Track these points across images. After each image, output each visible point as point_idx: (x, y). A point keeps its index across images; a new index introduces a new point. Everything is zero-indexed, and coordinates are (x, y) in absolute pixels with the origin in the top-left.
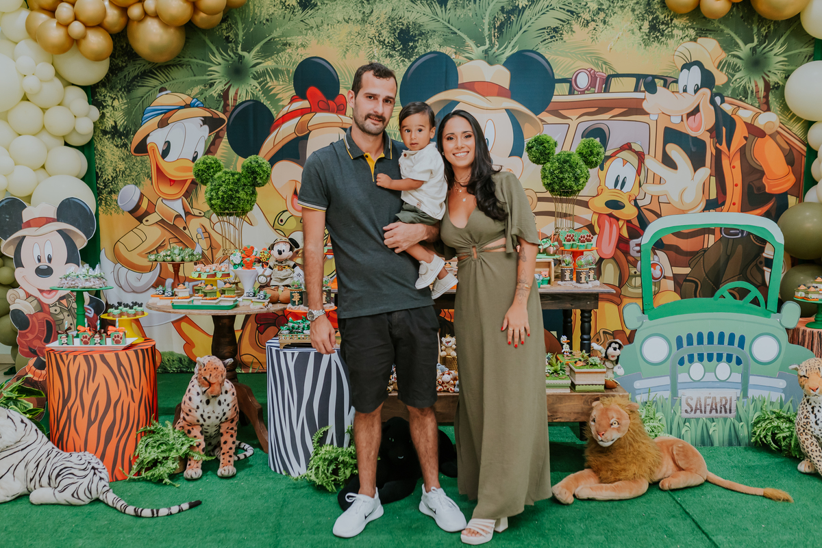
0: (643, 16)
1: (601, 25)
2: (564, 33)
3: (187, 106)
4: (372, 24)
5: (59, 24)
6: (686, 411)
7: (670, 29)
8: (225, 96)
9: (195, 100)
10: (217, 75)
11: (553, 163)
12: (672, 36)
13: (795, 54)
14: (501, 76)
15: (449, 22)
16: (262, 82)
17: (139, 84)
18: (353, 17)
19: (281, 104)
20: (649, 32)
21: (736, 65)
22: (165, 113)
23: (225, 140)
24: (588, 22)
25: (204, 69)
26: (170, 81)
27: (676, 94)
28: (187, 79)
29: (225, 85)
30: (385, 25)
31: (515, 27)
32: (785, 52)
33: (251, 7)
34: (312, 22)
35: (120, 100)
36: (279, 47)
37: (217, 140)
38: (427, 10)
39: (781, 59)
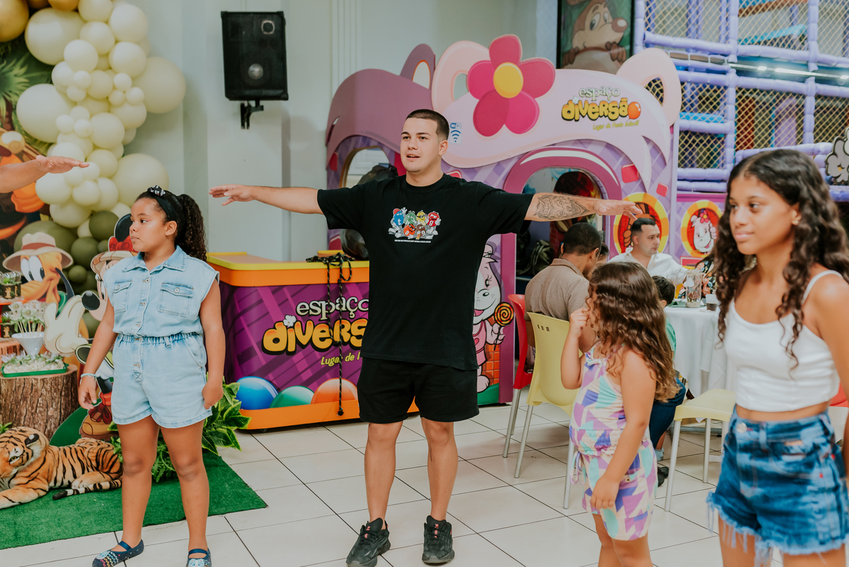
32: (26, 73)
39: (22, 80)
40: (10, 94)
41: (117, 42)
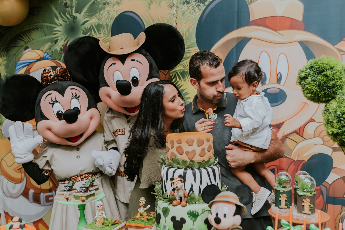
3: (42, 59)
9: (46, 54)
10: (59, 34)
17: (13, 45)
22: (28, 65)
25: (51, 30)
26: (31, 41)
28: (41, 39)
29: (65, 41)
35: (3, 57)
36: (100, 6)
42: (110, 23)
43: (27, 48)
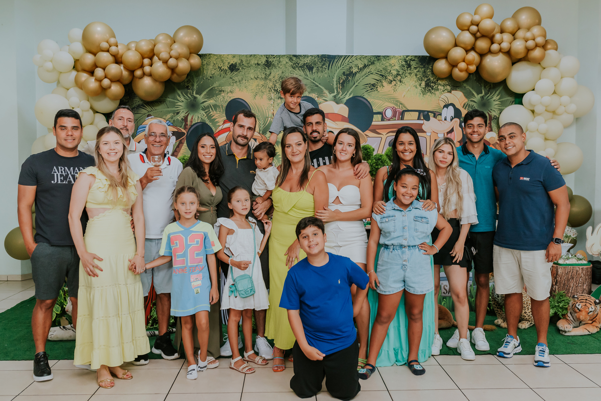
0: (422, 78)
1: (399, 83)
2: (378, 87)
4: (270, 80)
5: (96, 80)
6: (444, 293)
7: (436, 86)
8: (185, 119)
9: (168, 121)
10: (181, 107)
11: (372, 160)
12: (438, 90)
13: (505, 100)
14: (343, 110)
15: (314, 80)
16: (207, 112)
18: (260, 77)
19: (218, 124)
20: (425, 87)
21: (473, 106)
23: (185, 144)
24: (391, 81)
25: (174, 105)
26: (154, 110)
27: (440, 121)
28: (163, 110)
29: (185, 114)
30: (278, 81)
31: (351, 83)
32: (499, 99)
33: (202, 70)
34: (236, 79)
36: (217, 92)
37: (181, 145)
38: (302, 73)
39: (498, 103)
40: (491, 111)
41: (562, 78)
42: (225, 105)
43: (149, 116)
